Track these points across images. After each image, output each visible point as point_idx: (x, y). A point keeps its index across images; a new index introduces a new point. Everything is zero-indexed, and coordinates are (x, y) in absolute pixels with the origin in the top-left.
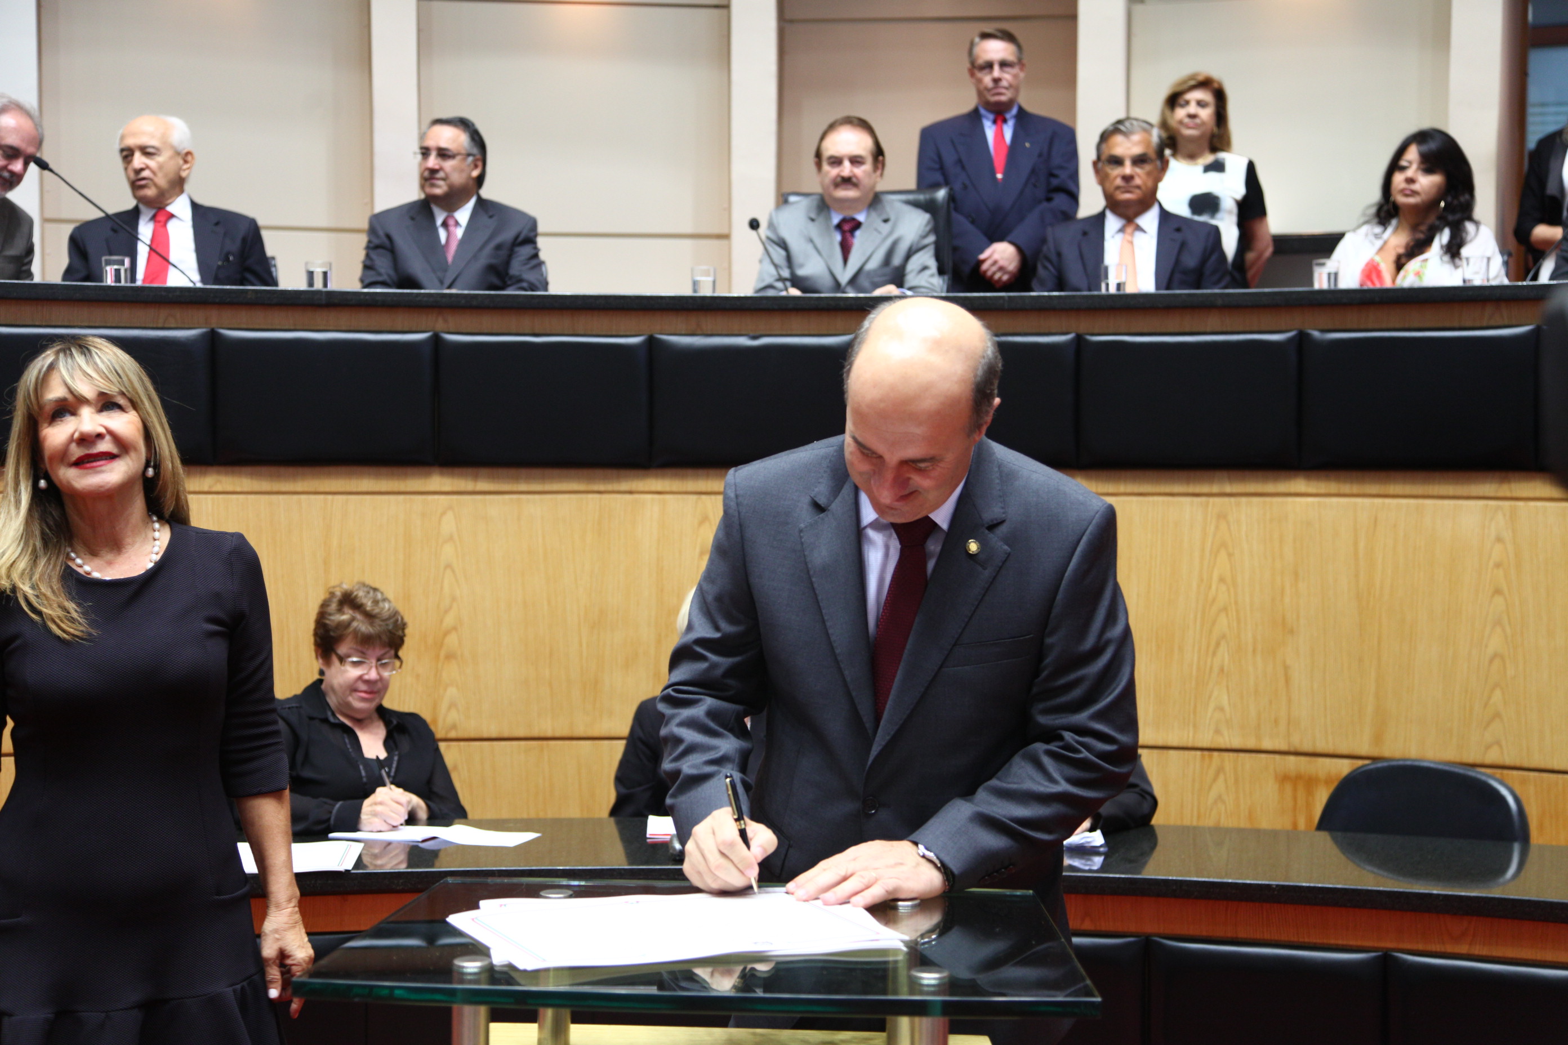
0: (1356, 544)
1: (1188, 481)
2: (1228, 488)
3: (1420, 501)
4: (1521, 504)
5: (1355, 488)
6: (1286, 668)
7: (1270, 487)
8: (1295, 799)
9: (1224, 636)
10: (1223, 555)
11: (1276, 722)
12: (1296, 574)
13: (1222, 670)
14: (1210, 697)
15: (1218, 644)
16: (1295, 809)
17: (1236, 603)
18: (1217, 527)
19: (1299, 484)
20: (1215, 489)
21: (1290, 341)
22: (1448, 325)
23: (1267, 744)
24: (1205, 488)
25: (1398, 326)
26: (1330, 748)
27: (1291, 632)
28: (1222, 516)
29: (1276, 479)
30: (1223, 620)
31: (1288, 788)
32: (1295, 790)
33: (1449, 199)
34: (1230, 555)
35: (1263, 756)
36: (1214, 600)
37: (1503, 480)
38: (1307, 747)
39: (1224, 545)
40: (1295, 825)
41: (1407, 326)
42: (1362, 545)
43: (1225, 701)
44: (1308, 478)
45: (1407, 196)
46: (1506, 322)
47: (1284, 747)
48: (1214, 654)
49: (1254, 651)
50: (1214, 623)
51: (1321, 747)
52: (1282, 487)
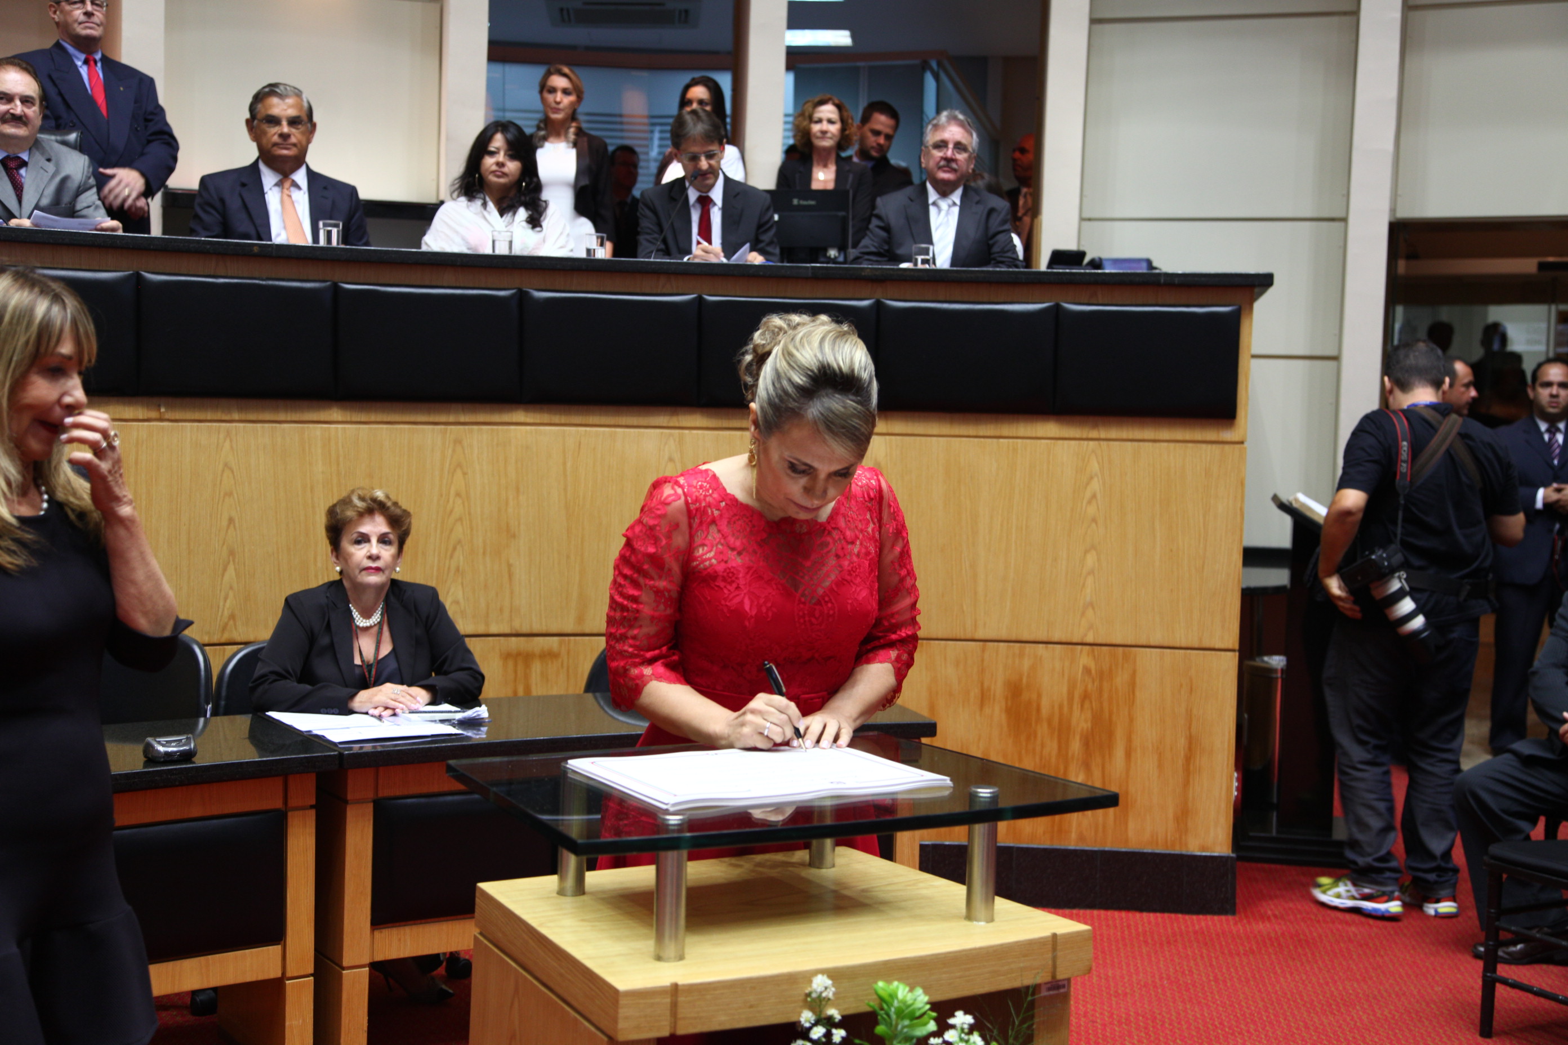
0: (565, 464)
1: (429, 412)
2: (463, 418)
3: (613, 429)
4: (686, 432)
5: (563, 419)
6: (510, 566)
7: (496, 418)
8: (516, 672)
9: (459, 542)
10: (459, 473)
11: (501, 610)
12: (518, 489)
13: (458, 569)
14: (448, 592)
15: (455, 549)
16: (515, 681)
17: (470, 514)
18: (454, 451)
19: (519, 415)
20: (452, 418)
21: (512, 296)
22: (631, 290)
23: (494, 629)
24: (443, 418)
25: (595, 289)
26: (544, 629)
27: (514, 536)
28: (458, 442)
29: (501, 411)
30: (459, 528)
31: (510, 664)
32: (516, 665)
33: (527, 179)
34: (465, 474)
35: (490, 639)
36: (451, 511)
37: (674, 413)
38: (525, 629)
39: (459, 465)
40: (515, 693)
41: (602, 290)
42: (569, 464)
43: (460, 596)
44: (526, 410)
45: (498, 177)
46: (675, 292)
47: (507, 631)
48: (451, 557)
49: (484, 553)
50: (451, 530)
51: (536, 628)
52: (506, 417)
